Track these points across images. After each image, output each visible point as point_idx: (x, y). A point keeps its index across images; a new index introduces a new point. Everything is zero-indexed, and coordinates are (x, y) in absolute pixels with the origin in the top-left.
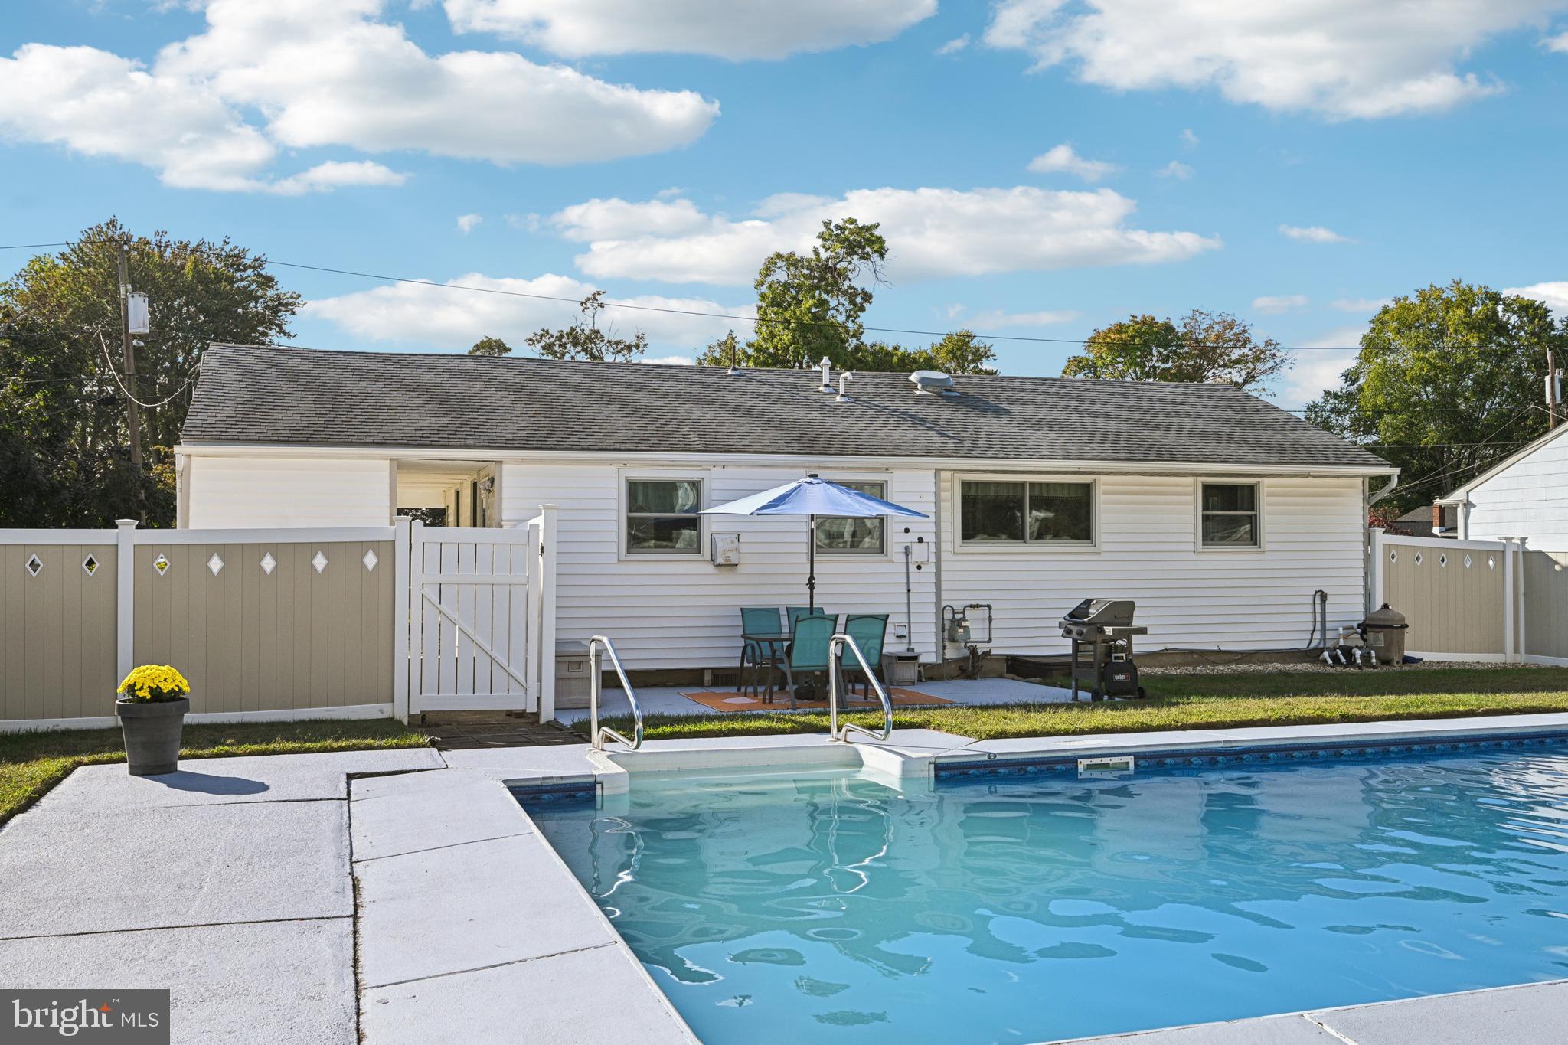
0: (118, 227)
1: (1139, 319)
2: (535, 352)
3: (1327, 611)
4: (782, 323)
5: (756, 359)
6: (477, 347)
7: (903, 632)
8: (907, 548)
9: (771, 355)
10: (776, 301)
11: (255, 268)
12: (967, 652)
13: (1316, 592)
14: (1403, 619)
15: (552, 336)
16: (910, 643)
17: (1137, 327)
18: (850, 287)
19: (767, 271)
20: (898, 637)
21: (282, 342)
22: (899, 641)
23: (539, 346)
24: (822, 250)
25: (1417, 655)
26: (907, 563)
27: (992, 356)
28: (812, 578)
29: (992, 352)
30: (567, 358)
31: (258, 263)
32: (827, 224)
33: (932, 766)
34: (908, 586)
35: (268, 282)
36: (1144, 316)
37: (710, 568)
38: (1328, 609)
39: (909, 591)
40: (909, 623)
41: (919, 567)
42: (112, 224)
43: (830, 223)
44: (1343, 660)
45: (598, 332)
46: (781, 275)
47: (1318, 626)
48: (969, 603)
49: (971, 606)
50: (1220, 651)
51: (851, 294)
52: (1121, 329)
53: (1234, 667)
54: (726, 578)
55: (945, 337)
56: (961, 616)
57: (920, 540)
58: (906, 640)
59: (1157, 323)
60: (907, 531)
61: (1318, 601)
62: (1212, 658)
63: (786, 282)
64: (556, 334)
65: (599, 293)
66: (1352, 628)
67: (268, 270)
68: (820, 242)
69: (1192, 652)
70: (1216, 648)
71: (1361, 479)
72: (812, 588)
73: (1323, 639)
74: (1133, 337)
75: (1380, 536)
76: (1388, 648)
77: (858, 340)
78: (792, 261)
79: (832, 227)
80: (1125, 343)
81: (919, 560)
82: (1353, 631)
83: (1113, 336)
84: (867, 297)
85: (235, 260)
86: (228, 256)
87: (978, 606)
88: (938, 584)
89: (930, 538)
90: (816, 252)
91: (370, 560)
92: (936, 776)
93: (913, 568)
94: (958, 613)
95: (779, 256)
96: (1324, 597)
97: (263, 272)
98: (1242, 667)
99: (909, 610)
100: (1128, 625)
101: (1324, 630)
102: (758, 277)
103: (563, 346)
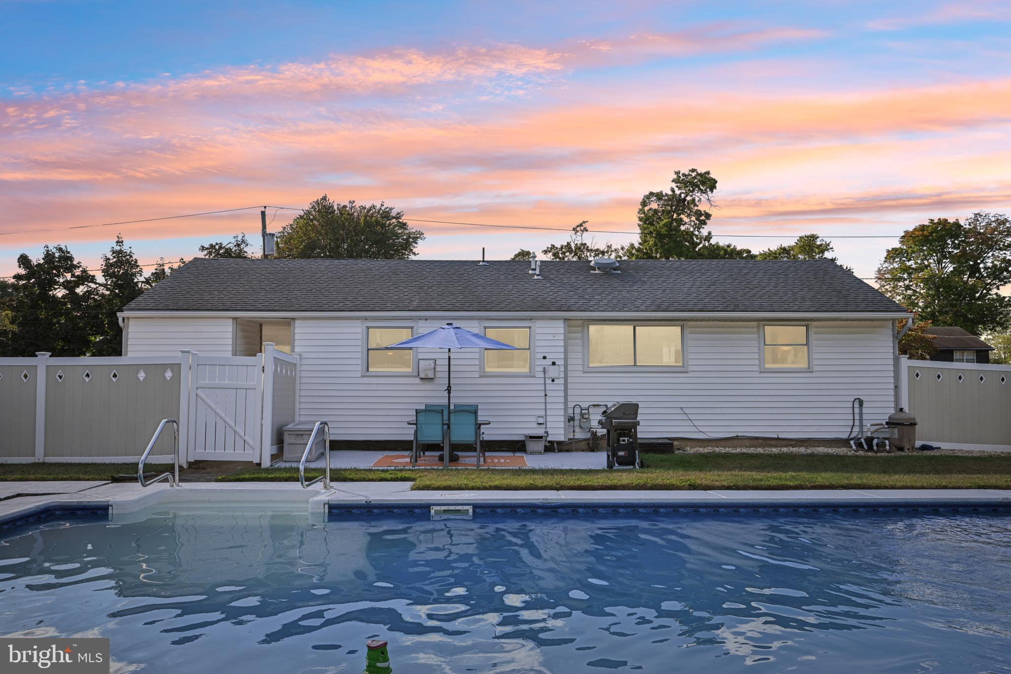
0: (327, 199)
1: (936, 221)
2: (549, 257)
3: (863, 412)
4: (649, 234)
5: (637, 256)
6: (516, 256)
7: (541, 421)
8: (544, 368)
9: (645, 254)
10: (647, 221)
11: (397, 218)
12: (589, 435)
13: (855, 399)
14: (914, 419)
15: (557, 248)
16: (546, 428)
17: (934, 226)
18: (698, 210)
19: (644, 204)
20: (538, 424)
21: (412, 257)
22: (539, 426)
23: (550, 254)
24: (676, 189)
25: (934, 444)
26: (545, 378)
27: (831, 249)
28: (449, 386)
29: (831, 246)
30: (566, 259)
31: (398, 216)
32: (677, 173)
33: (327, 506)
34: (545, 392)
35: (403, 226)
36: (940, 219)
37: (417, 381)
38: (864, 411)
39: (546, 395)
40: (546, 415)
41: (553, 381)
42: (324, 198)
43: (679, 173)
44: (866, 447)
45: (585, 244)
46: (654, 206)
47: (857, 423)
48: (592, 403)
49: (593, 405)
50: (778, 439)
51: (699, 214)
52: (923, 228)
53: (791, 449)
54: (427, 386)
55: (798, 238)
56: (587, 411)
57: (554, 364)
58: (544, 426)
59: (949, 223)
60: (545, 358)
61: (857, 405)
62: (773, 443)
63: (655, 210)
64: (559, 247)
65: (584, 222)
66: (882, 424)
67: (403, 219)
68: (674, 185)
69: (757, 438)
70: (776, 436)
71: (891, 321)
72: (449, 393)
73: (861, 431)
74: (931, 233)
75: (905, 361)
76: (901, 438)
77: (708, 242)
78: (659, 196)
79: (680, 175)
80: (927, 237)
81: (553, 376)
82: (882, 426)
83: (916, 233)
84: (708, 216)
85: (386, 214)
86: (384, 212)
87: (598, 405)
88: (566, 390)
89: (561, 362)
90: (673, 190)
91: (169, 375)
92: (329, 512)
93: (549, 381)
94: (584, 409)
95: (652, 194)
96: (861, 403)
97: (401, 221)
98: (795, 450)
99: (546, 407)
100: (634, 419)
101: (861, 426)
102: (641, 207)
103: (564, 253)
